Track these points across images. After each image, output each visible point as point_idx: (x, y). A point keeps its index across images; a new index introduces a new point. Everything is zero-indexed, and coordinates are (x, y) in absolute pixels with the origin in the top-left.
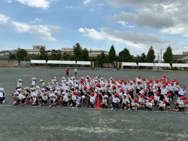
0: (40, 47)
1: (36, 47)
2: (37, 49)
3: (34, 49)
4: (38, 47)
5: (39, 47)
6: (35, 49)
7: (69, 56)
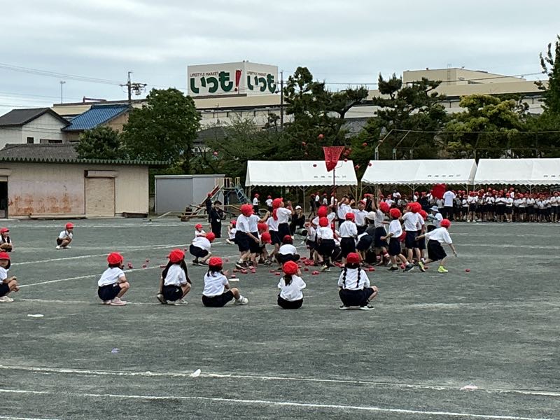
0: (238, 73)
1: (210, 80)
2: (220, 91)
3: (196, 91)
4: (224, 76)
5: (233, 78)
6: (204, 91)
7: (510, 126)
